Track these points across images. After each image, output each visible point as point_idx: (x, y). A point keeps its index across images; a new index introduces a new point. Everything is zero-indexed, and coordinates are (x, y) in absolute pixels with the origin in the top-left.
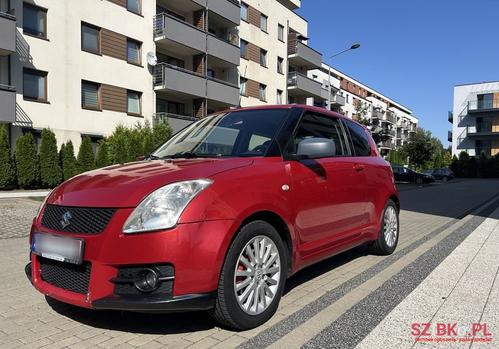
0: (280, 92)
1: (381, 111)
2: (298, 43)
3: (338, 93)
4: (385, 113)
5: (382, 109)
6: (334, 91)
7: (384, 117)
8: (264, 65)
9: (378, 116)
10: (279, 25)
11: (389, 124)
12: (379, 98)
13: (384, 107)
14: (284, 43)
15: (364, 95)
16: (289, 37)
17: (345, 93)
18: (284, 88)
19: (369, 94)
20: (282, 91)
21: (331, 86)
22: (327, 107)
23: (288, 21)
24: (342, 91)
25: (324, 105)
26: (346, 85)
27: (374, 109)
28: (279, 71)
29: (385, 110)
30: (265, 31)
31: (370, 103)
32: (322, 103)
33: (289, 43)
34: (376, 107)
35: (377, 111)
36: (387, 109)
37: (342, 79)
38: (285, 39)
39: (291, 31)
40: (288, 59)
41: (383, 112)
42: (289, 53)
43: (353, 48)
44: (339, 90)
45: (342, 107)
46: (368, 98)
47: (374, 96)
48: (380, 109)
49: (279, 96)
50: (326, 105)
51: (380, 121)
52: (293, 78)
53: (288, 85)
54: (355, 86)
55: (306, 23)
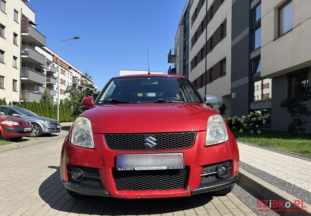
0: (15, 58)
1: (77, 79)
2: (30, 26)
3: (51, 64)
4: (80, 81)
5: (78, 78)
6: (48, 63)
7: (79, 83)
8: (3, 36)
9: (76, 82)
10: (15, 10)
11: (82, 87)
12: (76, 71)
13: (79, 77)
14: (18, 23)
15: (67, 68)
16: (22, 21)
17: (56, 65)
18: (18, 55)
19: (70, 68)
20: (17, 58)
21: (47, 59)
22: (44, 73)
23: (21, 9)
24: (54, 63)
25: (42, 71)
26: (56, 60)
27: (74, 77)
28: (15, 43)
29: (80, 79)
30: (4, 11)
31: (71, 74)
32: (40, 70)
33: (22, 24)
34: (75, 76)
35: (75, 79)
36: (81, 79)
37: (53, 56)
38: (19, 21)
39: (23, 16)
40: (22, 36)
41: (79, 80)
42: (22, 32)
43: (75, 38)
44: (52, 63)
45: (54, 74)
46: (70, 70)
47: (73, 69)
48: (76, 77)
49: (14, 61)
50: (44, 71)
51: (77, 85)
52: (26, 49)
53: (22, 54)
54: (61, 62)
55: (34, 14)
